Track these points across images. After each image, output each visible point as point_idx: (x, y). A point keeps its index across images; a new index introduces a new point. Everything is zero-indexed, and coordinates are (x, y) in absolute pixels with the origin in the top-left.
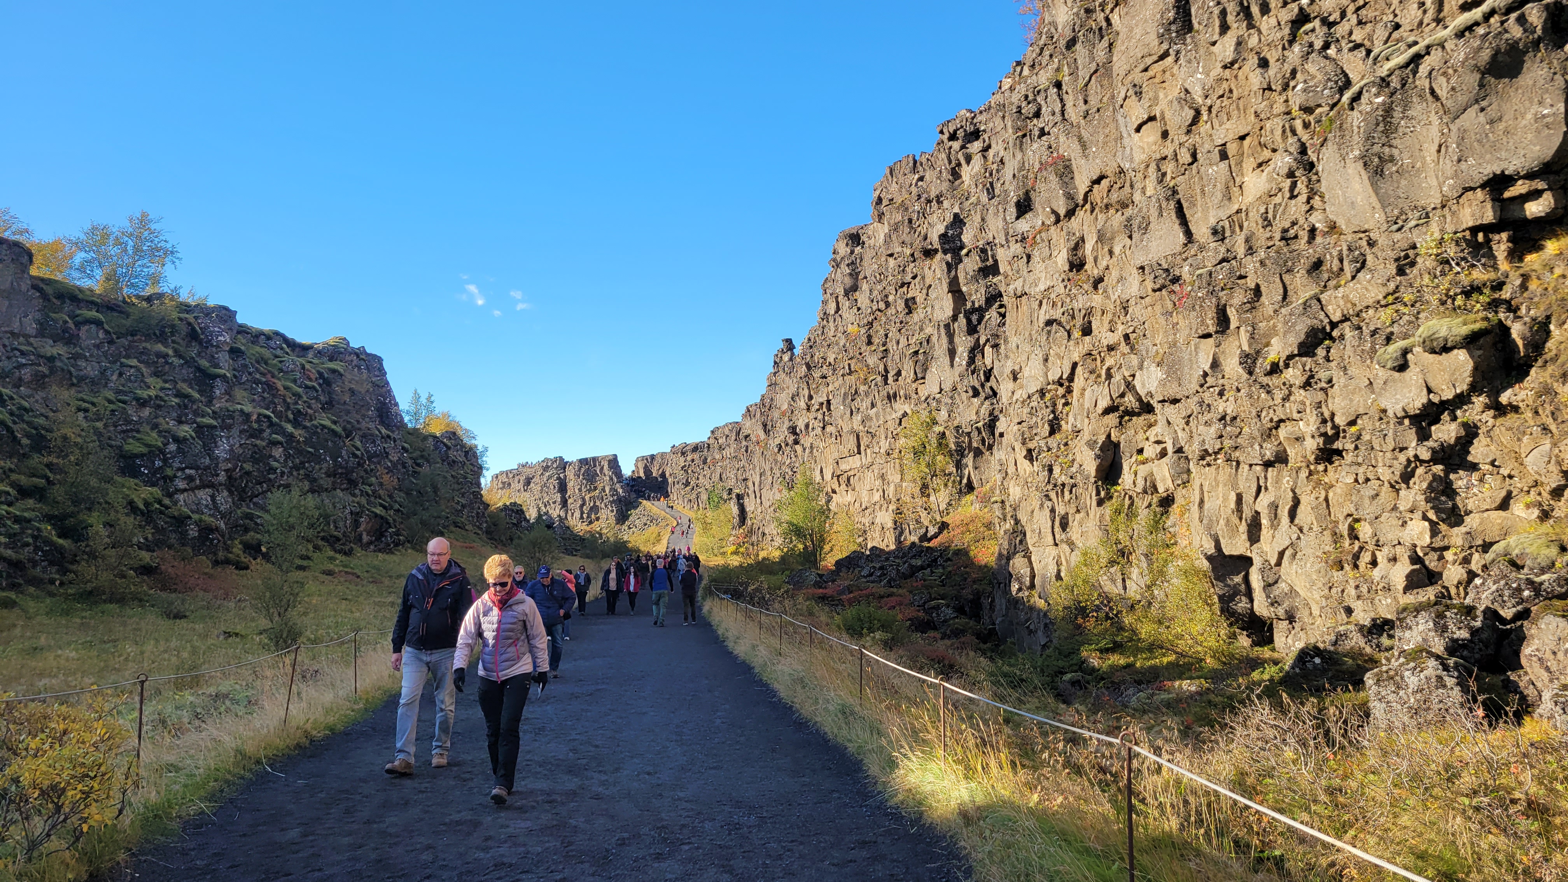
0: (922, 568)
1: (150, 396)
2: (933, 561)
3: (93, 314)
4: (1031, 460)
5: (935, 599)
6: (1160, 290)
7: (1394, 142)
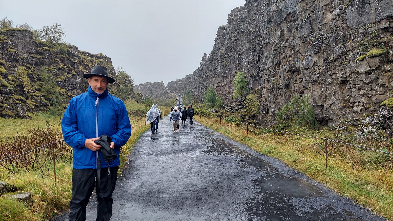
0: (241, 108)
1: (61, 67)
2: (243, 107)
3: (47, 48)
4: (269, 83)
5: (244, 115)
6: (304, 42)
7: (365, 7)
